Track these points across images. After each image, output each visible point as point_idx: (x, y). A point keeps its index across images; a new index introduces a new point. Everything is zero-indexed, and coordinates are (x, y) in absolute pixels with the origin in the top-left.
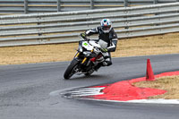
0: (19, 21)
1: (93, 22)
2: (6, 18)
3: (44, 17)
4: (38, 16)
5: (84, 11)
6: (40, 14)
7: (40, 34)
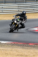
0: (12, 6)
2: (8, 5)
3: (20, 5)
4: (18, 5)
5: (33, 3)
6: (19, 4)
7: (19, 10)
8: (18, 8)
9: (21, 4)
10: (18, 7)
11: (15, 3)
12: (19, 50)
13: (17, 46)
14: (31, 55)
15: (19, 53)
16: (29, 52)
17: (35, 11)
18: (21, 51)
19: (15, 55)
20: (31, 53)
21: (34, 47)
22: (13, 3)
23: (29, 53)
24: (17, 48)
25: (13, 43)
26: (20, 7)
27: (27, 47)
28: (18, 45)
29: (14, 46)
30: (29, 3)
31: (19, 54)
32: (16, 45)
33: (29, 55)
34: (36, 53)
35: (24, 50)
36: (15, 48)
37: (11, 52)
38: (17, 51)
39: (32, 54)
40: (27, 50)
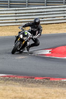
0: (5, 12)
1: (45, 13)
3: (19, 10)
4: (15, 10)
5: (41, 7)
6: (17, 9)
7: (16, 20)
8: (16, 16)
9: (20, 8)
10: (16, 14)
11: (11, 7)
12: (17, 88)
13: (13, 82)
14: (39, 97)
15: (18, 93)
16: (34, 92)
17: (45, 21)
18: (21, 90)
19: (11, 98)
20: (38, 93)
21: (43, 83)
22: (7, 7)
23: (35, 94)
24: (14, 84)
25: (7, 76)
26: (19, 13)
27: (31, 84)
28: (16, 81)
29: (9, 82)
30: (34, 8)
31: (17, 95)
32: (12, 80)
33: (34, 97)
34: (46, 94)
35: (26, 88)
36: (9, 85)
37: (4, 93)
38: (15, 91)
39: (40, 95)
40: (31, 88)
